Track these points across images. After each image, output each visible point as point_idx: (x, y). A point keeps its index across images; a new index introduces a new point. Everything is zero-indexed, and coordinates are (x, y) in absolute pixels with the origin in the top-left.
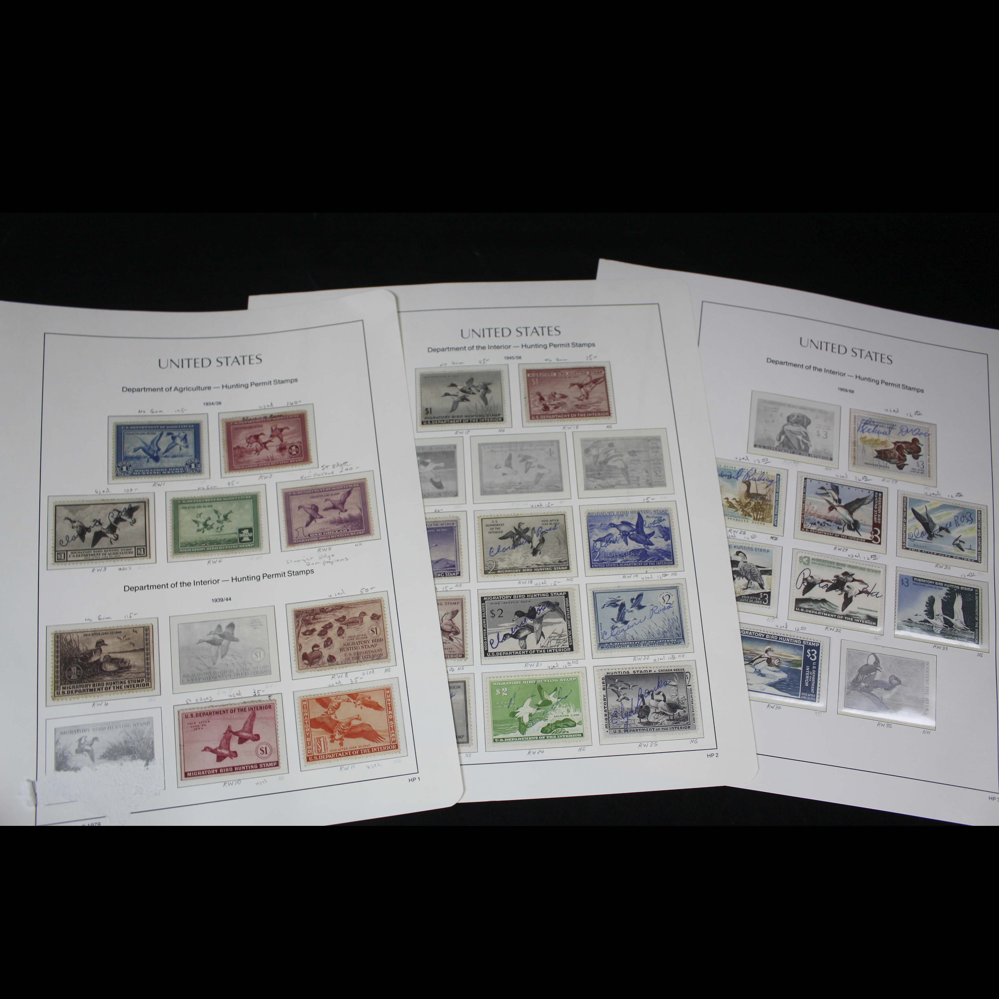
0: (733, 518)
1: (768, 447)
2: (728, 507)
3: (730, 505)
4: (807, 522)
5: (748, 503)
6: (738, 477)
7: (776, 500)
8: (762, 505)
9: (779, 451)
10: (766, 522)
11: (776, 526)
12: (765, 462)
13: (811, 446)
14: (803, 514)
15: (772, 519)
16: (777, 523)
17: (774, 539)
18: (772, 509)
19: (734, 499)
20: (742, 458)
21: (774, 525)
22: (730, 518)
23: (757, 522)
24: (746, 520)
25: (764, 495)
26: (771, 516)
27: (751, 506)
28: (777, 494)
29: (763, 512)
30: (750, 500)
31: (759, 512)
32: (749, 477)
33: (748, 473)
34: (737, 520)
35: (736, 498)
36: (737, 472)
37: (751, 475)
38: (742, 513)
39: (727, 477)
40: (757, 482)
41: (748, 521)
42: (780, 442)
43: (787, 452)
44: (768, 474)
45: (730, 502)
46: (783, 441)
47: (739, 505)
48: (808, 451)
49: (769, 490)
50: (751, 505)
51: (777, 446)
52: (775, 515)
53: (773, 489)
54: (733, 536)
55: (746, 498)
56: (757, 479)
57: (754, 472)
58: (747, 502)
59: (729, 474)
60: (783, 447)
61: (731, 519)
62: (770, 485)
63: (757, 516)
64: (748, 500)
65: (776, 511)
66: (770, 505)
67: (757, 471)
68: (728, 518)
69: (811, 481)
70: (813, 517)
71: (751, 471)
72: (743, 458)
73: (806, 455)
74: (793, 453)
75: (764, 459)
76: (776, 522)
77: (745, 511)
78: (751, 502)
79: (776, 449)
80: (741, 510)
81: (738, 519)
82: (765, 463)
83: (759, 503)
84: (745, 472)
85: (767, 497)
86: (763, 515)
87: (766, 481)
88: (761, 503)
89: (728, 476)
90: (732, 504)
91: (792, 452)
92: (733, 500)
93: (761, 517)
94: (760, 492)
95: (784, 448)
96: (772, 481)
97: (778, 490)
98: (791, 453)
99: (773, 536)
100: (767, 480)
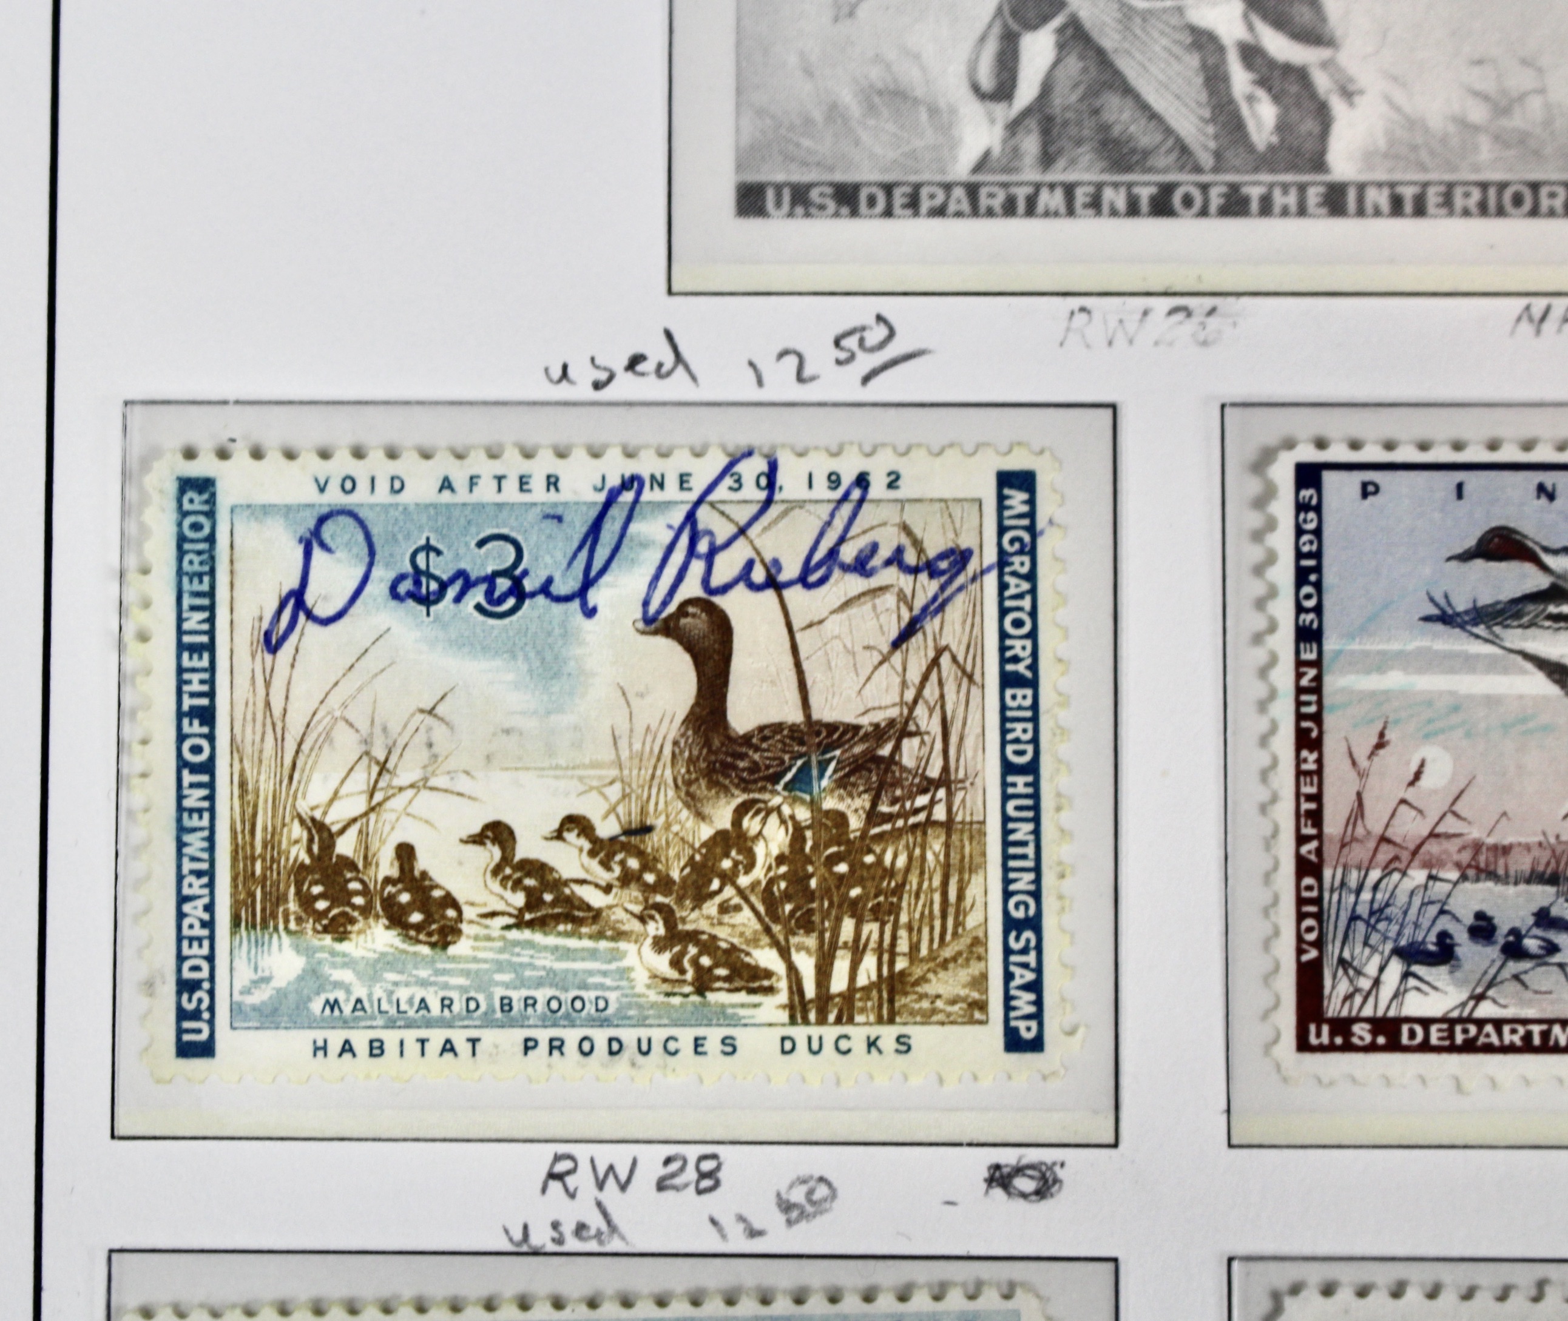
0: (572, 1037)
1: (888, 188)
2: (520, 924)
3: (533, 901)
4: (1356, 951)
5: (723, 841)
6: (588, 583)
7: (1008, 768)
8: (865, 843)
9: (1009, 209)
10: (927, 1017)
11: (1036, 1045)
12: (865, 362)
13: (1348, 94)
14: (1306, 867)
15: (981, 981)
16: (1038, 1016)
17: (1025, 1184)
18: (974, 865)
19: (575, 823)
20: (619, 363)
21: (1014, 1043)
22: (543, 1036)
23: (830, 1033)
24: (714, 1036)
25: (879, 733)
26: (978, 943)
27: (759, 872)
28: (1022, 696)
29: (885, 912)
30: (741, 811)
31: (848, 926)
32: (710, 558)
33: (691, 518)
34: (615, 1048)
35: (592, 809)
36: (579, 527)
37: (723, 531)
38: (662, 963)
39: (477, 595)
40: (795, 595)
41: (730, 1047)
42: (1005, 113)
43: (1095, 204)
44: (905, 490)
45: (537, 868)
46: (1047, 89)
47: (627, 879)
48: (1319, 164)
49: (935, 662)
50: (750, 866)
51: (981, 165)
52: (1011, 925)
53: (975, 645)
54: (596, 1221)
55: (692, 802)
56: (790, 570)
57: (754, 493)
58: (706, 832)
59: (500, 557)
60: (1047, 159)
61: (556, 1046)
62: (937, 606)
63: (824, 972)
64: (722, 815)
65: (1024, 882)
66: (948, 825)
67: (790, 484)
68: (529, 1045)
69: (1367, 491)
70: (1418, 876)
71: (721, 493)
72: (634, 362)
73: (1302, 211)
74: (1162, 207)
75: (859, 330)
76: (1024, 1002)
77: (693, 936)
78: (751, 824)
79: (973, 190)
80: (656, 928)
81: (629, 1036)
82: (866, 380)
83: (840, 819)
84: (667, 505)
85: (910, 752)
86: (887, 952)
87: (890, 575)
88: (855, 823)
89: (490, 580)
90: (558, 884)
91: (1145, 194)
92: (558, 835)
93: (869, 967)
94: (826, 711)
95: (1057, 175)
96: (960, 557)
97: (1020, 647)
98: (1133, 209)
99: (1008, 1157)
100: (896, 559)
